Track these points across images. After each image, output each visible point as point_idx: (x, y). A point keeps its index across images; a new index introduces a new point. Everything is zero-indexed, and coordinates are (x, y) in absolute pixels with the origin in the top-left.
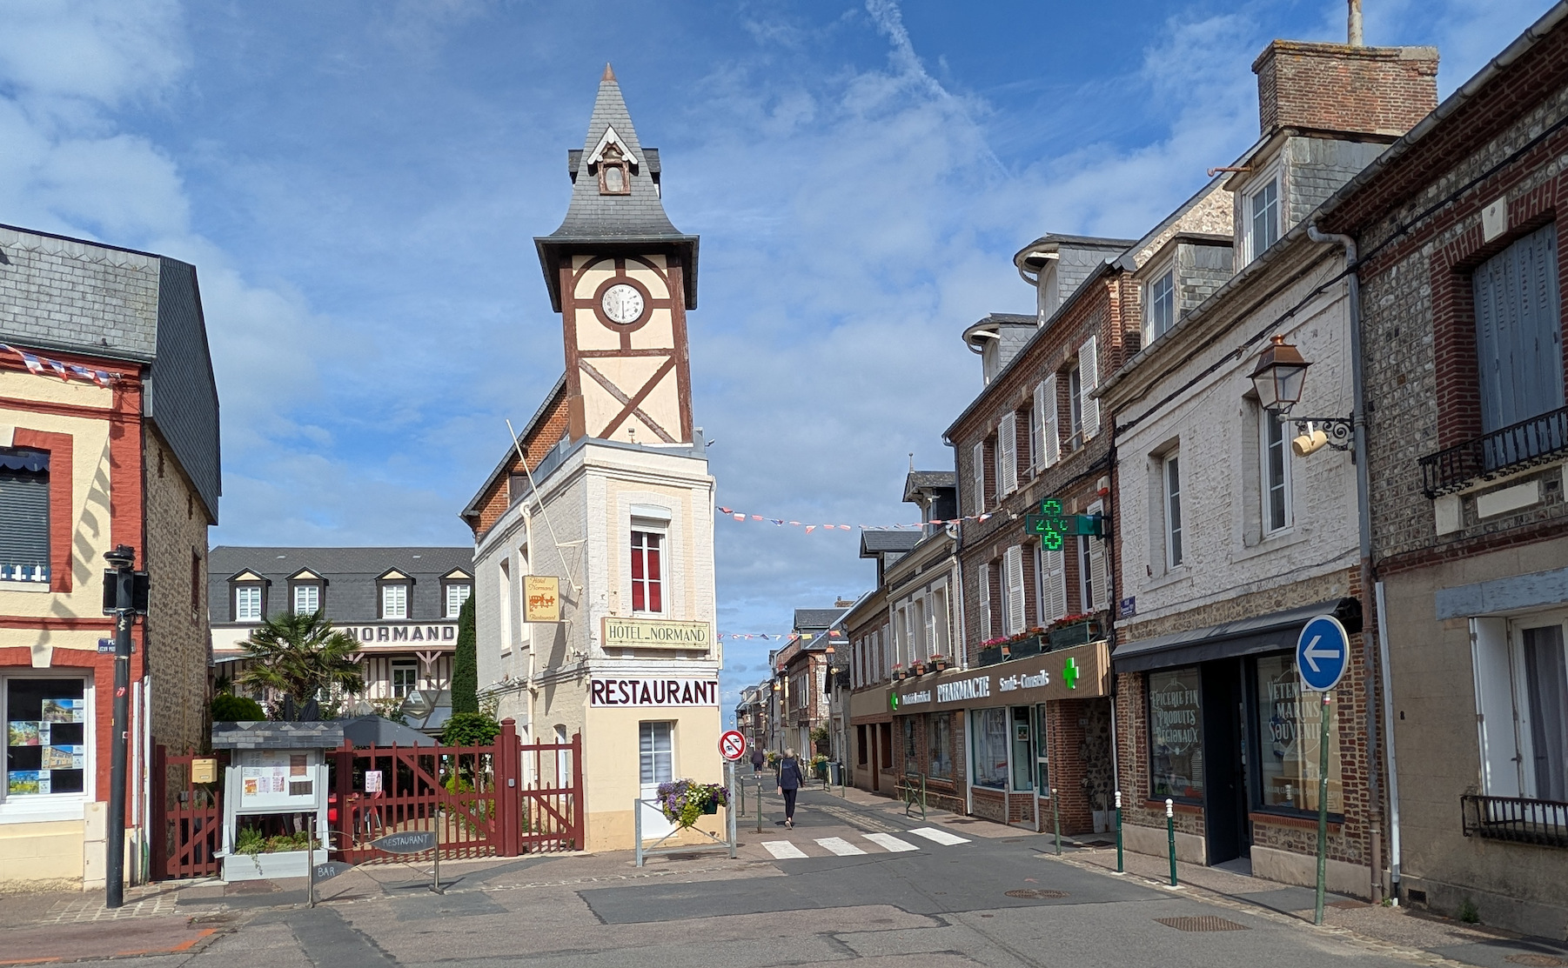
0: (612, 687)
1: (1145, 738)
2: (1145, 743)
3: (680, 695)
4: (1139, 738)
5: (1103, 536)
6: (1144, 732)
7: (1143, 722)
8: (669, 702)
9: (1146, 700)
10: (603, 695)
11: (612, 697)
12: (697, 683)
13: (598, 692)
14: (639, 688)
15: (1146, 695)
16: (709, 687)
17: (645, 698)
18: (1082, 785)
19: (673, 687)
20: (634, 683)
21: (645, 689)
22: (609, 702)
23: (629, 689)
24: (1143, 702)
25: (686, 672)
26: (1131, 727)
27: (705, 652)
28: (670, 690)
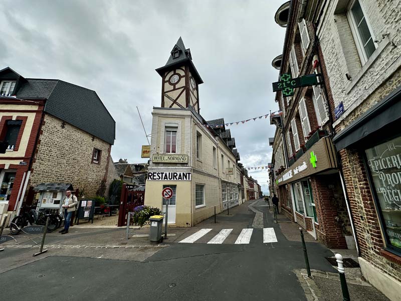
0: (155, 174)
1: (370, 196)
2: (371, 200)
3: (177, 177)
4: (365, 196)
5: (319, 84)
6: (368, 192)
7: (366, 184)
8: (174, 179)
9: (365, 167)
10: (152, 177)
11: (155, 178)
12: (184, 174)
13: (150, 176)
14: (164, 175)
15: (364, 164)
16: (188, 175)
17: (166, 177)
18: (336, 220)
19: (175, 175)
20: (162, 173)
21: (166, 175)
22: (153, 179)
23: (160, 175)
24: (362, 169)
25: (180, 170)
26: (356, 188)
27: (187, 164)
28: (174, 176)
